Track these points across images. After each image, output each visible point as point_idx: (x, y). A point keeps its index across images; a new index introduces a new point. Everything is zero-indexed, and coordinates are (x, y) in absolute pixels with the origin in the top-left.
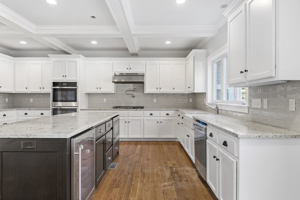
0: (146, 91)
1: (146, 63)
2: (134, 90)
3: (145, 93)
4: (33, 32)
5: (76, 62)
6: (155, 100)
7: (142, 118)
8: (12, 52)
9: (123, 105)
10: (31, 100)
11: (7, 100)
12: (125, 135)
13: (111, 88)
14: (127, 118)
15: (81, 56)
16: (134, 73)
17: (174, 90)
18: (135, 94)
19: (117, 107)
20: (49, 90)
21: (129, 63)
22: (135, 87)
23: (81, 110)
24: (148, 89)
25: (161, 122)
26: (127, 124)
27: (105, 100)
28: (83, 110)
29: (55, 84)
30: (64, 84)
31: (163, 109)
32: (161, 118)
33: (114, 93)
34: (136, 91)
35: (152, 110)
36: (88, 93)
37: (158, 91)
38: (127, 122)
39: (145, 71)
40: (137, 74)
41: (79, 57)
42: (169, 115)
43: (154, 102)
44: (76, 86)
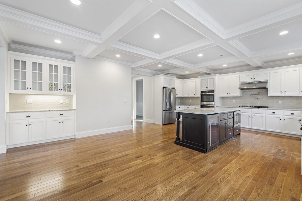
0: (270, 95)
1: (269, 73)
2: (258, 94)
3: (268, 96)
4: (192, 68)
5: (213, 78)
7: (265, 115)
9: (248, 105)
10: (190, 101)
12: (248, 126)
13: (238, 93)
14: (250, 114)
15: (217, 74)
16: (258, 82)
18: (259, 97)
19: (243, 106)
20: (199, 95)
21: (253, 74)
22: (259, 92)
23: (216, 107)
24: (271, 93)
25: (284, 120)
26: (250, 118)
27: (234, 101)
28: (218, 107)
29: (202, 92)
30: (207, 92)
31: (286, 109)
32: (284, 116)
33: (240, 96)
34: (260, 94)
35: (274, 110)
36: (222, 97)
37: (283, 94)
38: (250, 117)
39: (268, 79)
40: (261, 81)
41: (216, 75)
42: (294, 114)
43: (280, 103)
44: (214, 93)
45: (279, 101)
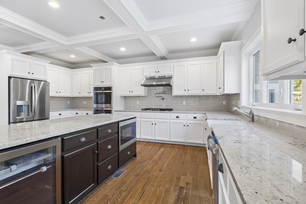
0: (174, 94)
1: (173, 65)
2: (164, 93)
3: (173, 95)
4: (65, 43)
5: (110, 69)
6: (184, 103)
7: (168, 120)
8: (72, 66)
9: (154, 107)
10: (85, 102)
11: (69, 102)
12: (152, 137)
13: (141, 91)
14: (153, 120)
15: (115, 63)
16: (162, 76)
17: (204, 92)
18: (164, 96)
19: (147, 109)
21: (158, 66)
22: (164, 90)
23: (115, 111)
24: (176, 92)
25: (188, 126)
26: (153, 125)
27: (138, 102)
28: (116, 111)
29: (96, 89)
31: (189, 112)
32: (188, 121)
33: (144, 95)
34: (165, 93)
35: (178, 113)
36: (125, 96)
37: (186, 93)
38: (154, 124)
39: (173, 73)
40: (165, 76)
41: (113, 64)
42: (196, 118)
43: (184, 104)
44: (110, 90)
45: (183, 102)
